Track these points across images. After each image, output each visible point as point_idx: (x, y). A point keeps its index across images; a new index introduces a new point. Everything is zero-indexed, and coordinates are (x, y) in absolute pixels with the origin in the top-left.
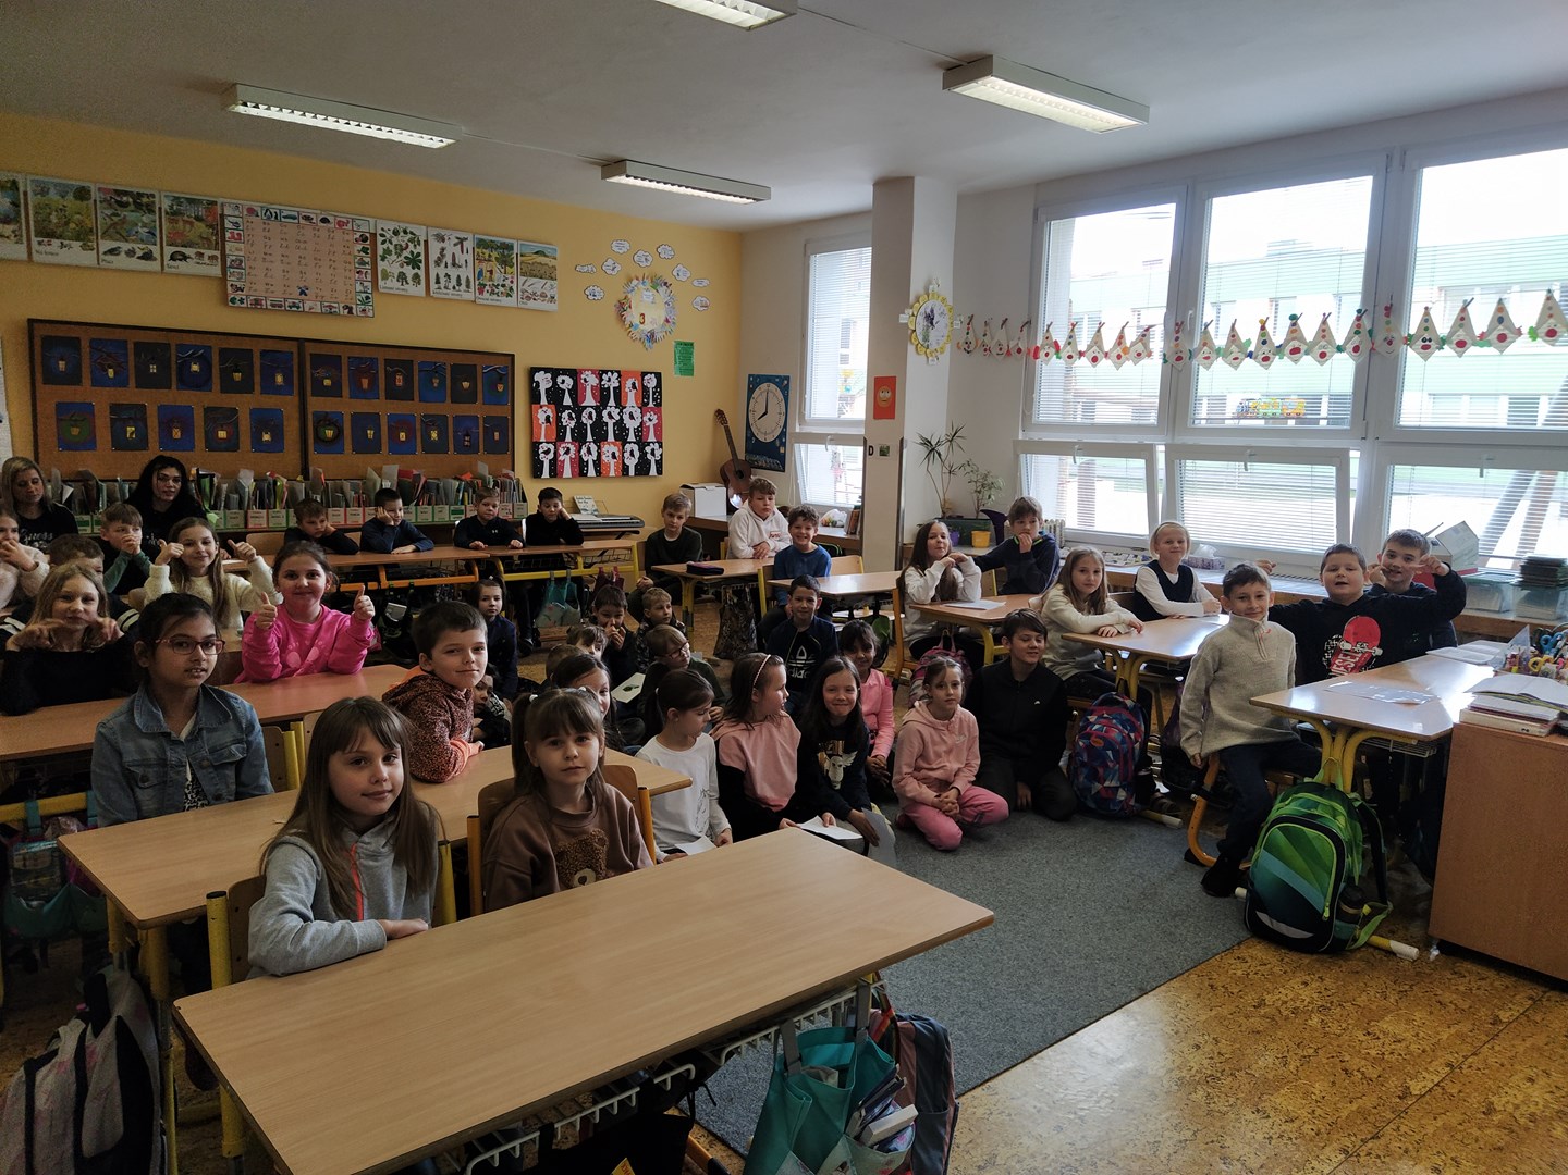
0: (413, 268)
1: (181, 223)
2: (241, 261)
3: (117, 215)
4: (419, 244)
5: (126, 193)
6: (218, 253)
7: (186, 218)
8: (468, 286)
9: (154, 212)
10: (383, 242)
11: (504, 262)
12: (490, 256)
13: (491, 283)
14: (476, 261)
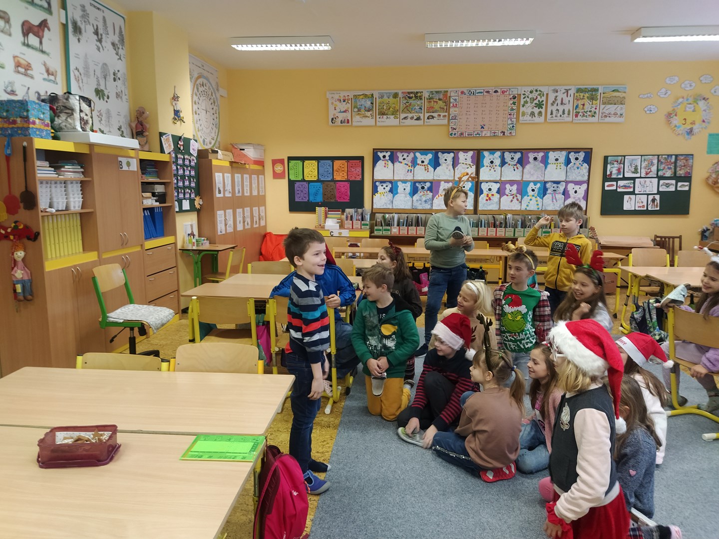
0: (539, 108)
1: (432, 103)
2: (456, 116)
3: (408, 102)
4: (543, 95)
5: (412, 93)
6: (447, 114)
7: (435, 100)
8: (569, 114)
9: (422, 99)
10: (524, 98)
11: (592, 98)
12: (584, 96)
13: (583, 111)
14: (575, 101)
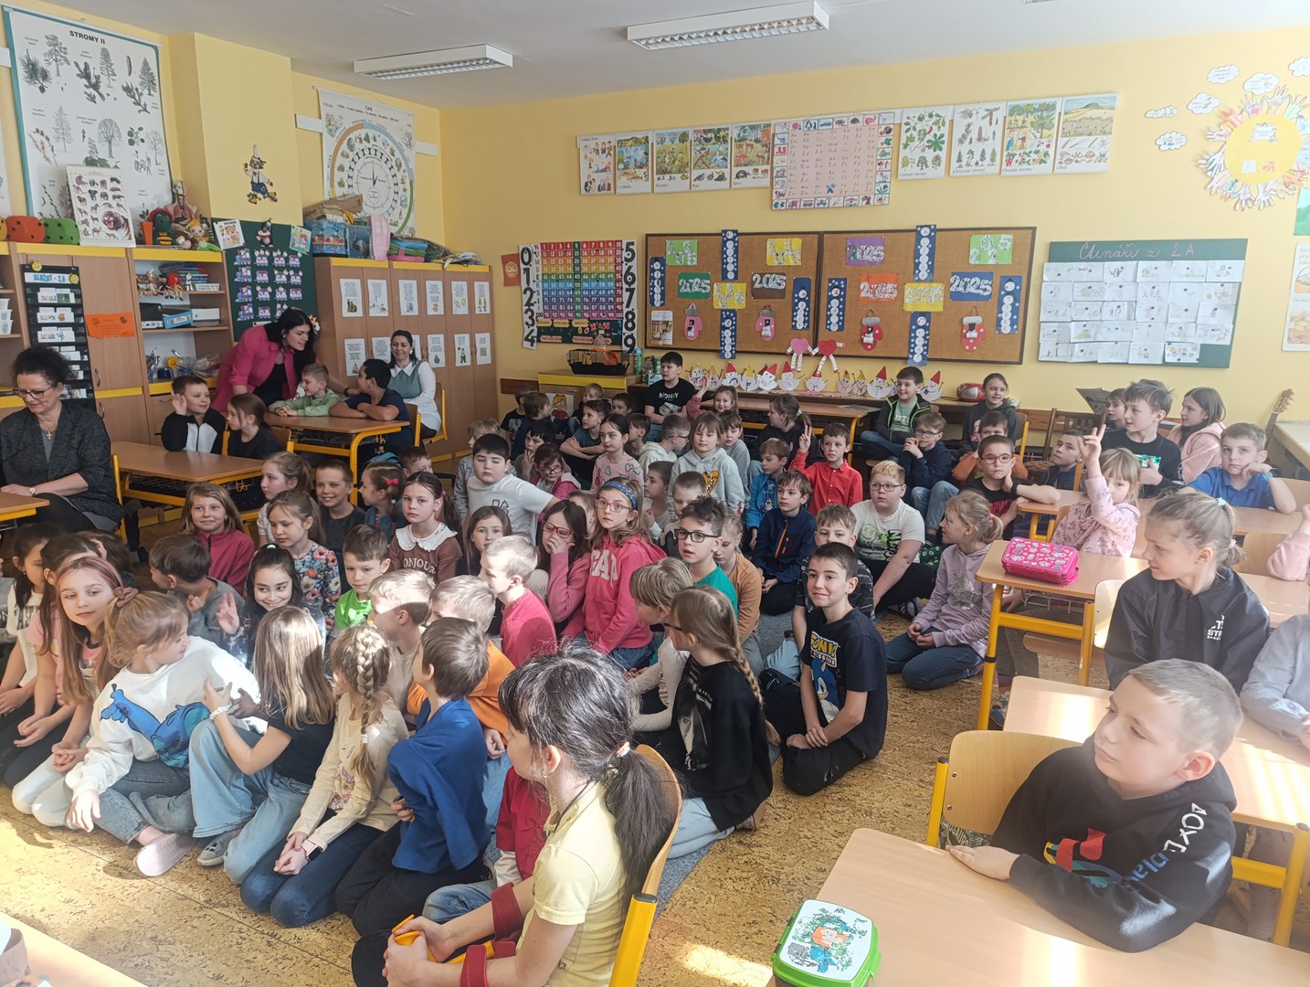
0: (935, 150)
1: (745, 147)
2: (783, 171)
3: (703, 149)
4: (944, 125)
5: (710, 131)
6: (768, 167)
7: (748, 142)
8: (993, 160)
9: (727, 142)
10: (907, 131)
11: (1041, 125)
12: (1024, 122)
13: (1022, 151)
14: (1007, 131)
